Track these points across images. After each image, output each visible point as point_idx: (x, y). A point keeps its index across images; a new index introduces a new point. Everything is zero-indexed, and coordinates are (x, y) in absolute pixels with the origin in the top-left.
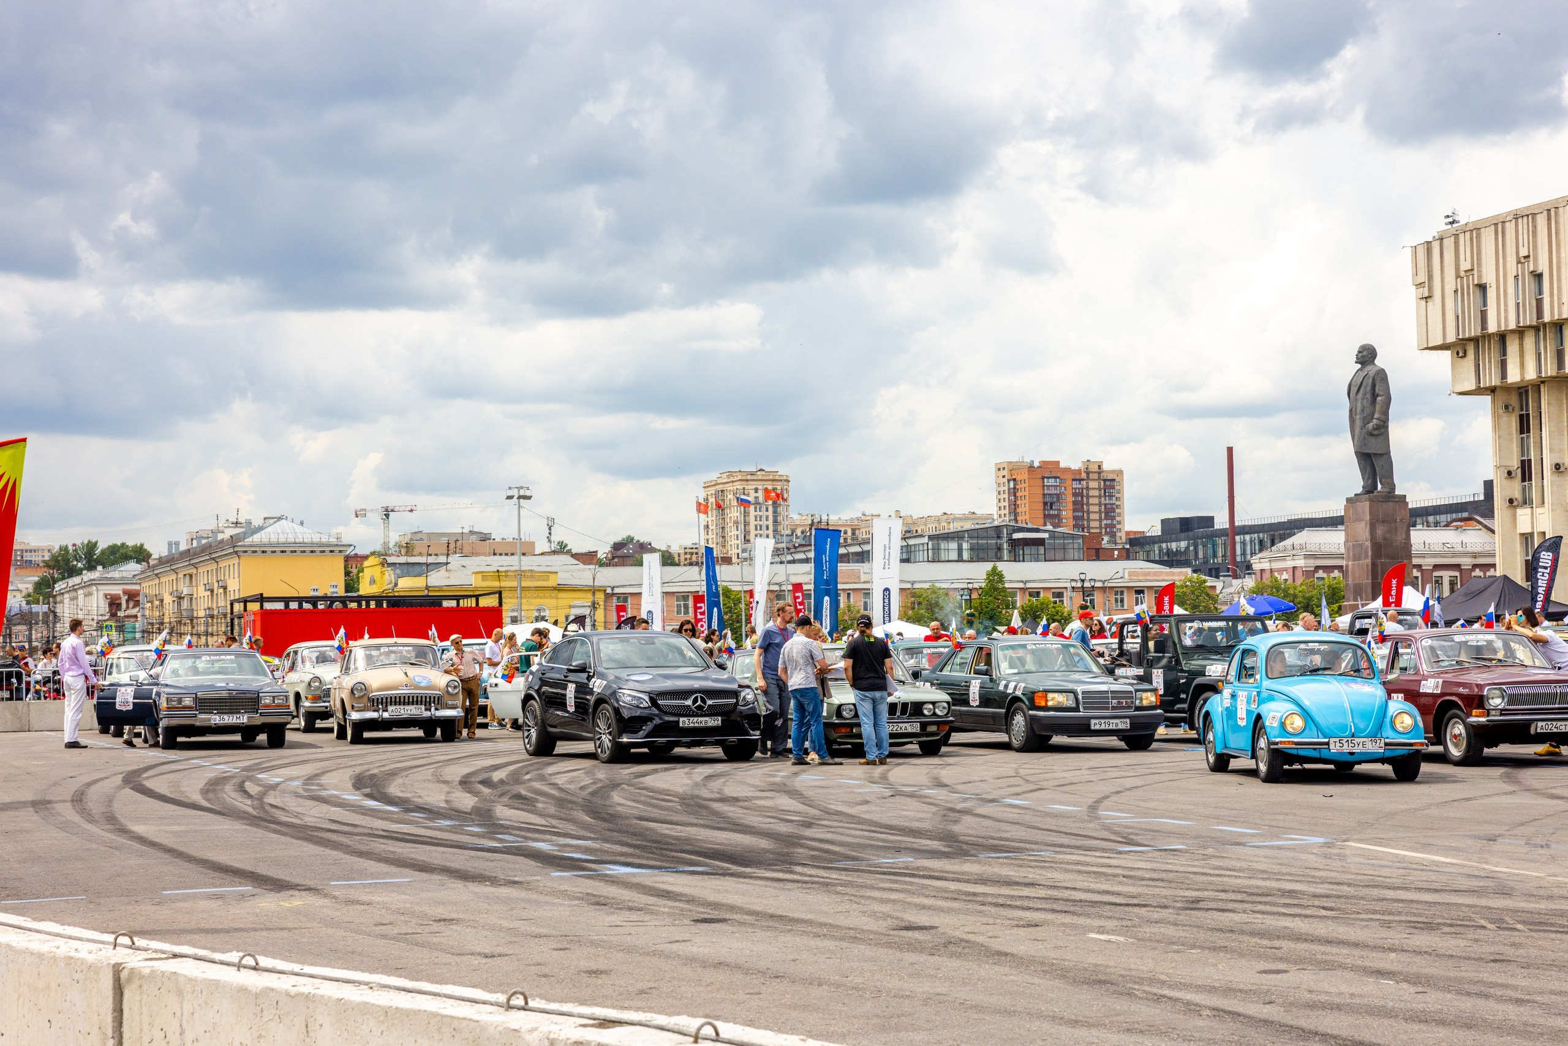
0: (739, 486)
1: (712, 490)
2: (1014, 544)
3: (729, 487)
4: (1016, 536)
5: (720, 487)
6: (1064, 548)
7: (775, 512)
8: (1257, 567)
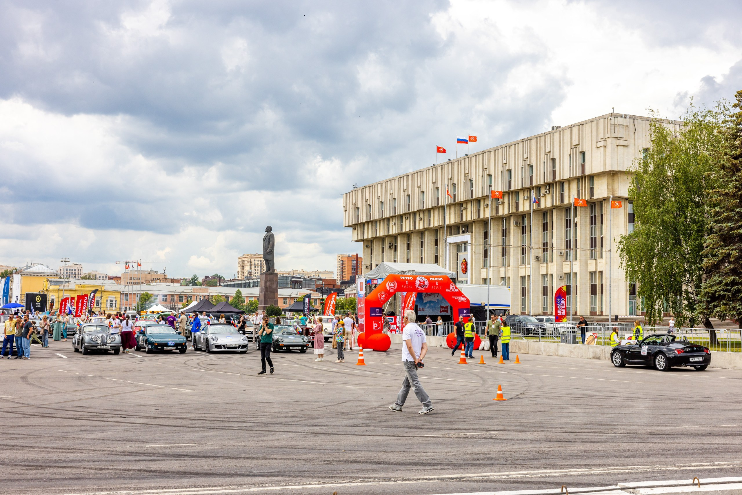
0: (249, 259)
1: (241, 260)
2: (292, 282)
3: (246, 259)
4: (293, 279)
5: (243, 259)
6: (309, 284)
7: (261, 268)
8: (345, 293)
